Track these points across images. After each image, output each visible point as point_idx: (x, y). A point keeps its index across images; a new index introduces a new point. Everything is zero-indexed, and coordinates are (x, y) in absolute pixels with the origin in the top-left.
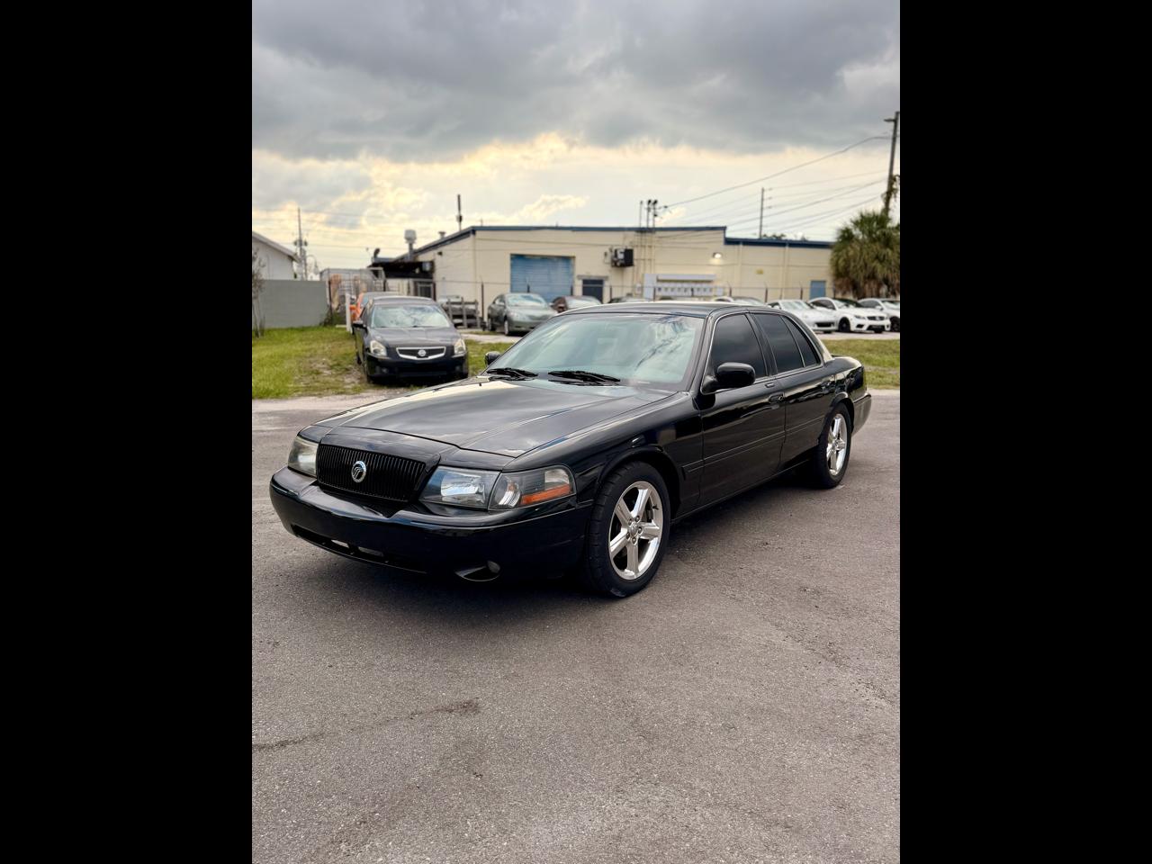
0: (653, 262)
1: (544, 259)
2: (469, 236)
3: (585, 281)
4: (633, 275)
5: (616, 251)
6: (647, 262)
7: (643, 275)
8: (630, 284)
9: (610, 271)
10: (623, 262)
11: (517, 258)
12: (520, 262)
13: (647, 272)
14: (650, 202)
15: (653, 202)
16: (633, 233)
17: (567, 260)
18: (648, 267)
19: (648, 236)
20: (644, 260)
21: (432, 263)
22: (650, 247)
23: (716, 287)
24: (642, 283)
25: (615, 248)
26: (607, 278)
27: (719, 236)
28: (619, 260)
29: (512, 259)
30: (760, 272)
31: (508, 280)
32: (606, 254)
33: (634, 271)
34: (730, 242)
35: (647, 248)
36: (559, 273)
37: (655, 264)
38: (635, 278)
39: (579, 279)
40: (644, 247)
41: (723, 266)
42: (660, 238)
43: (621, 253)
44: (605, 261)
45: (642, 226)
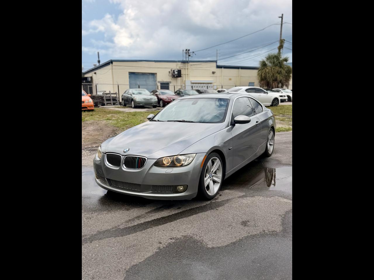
0: (189, 75)
1: (144, 74)
2: (110, 64)
3: (161, 84)
4: (181, 81)
5: (174, 71)
6: (186, 75)
7: (185, 81)
8: (180, 85)
9: (172, 79)
10: (177, 75)
11: (131, 74)
12: (133, 75)
13: (187, 79)
14: (186, 50)
15: (188, 50)
16: (180, 63)
17: (154, 74)
18: (187, 77)
19: (186, 64)
20: (185, 74)
21: (91, 78)
22: (187, 69)
23: (214, 86)
24: (185, 84)
25: (174, 69)
26: (170, 82)
27: (214, 64)
28: (175, 75)
29: (129, 74)
30: (230, 79)
31: (128, 83)
32: (169, 72)
33: (181, 79)
34: (218, 67)
35: (186, 69)
36: (150, 81)
37: (190, 76)
38: (182, 82)
39: (159, 83)
40: (185, 69)
41: (216, 77)
42: (191, 65)
43: (176, 71)
44: (170, 75)
45: (184, 60)
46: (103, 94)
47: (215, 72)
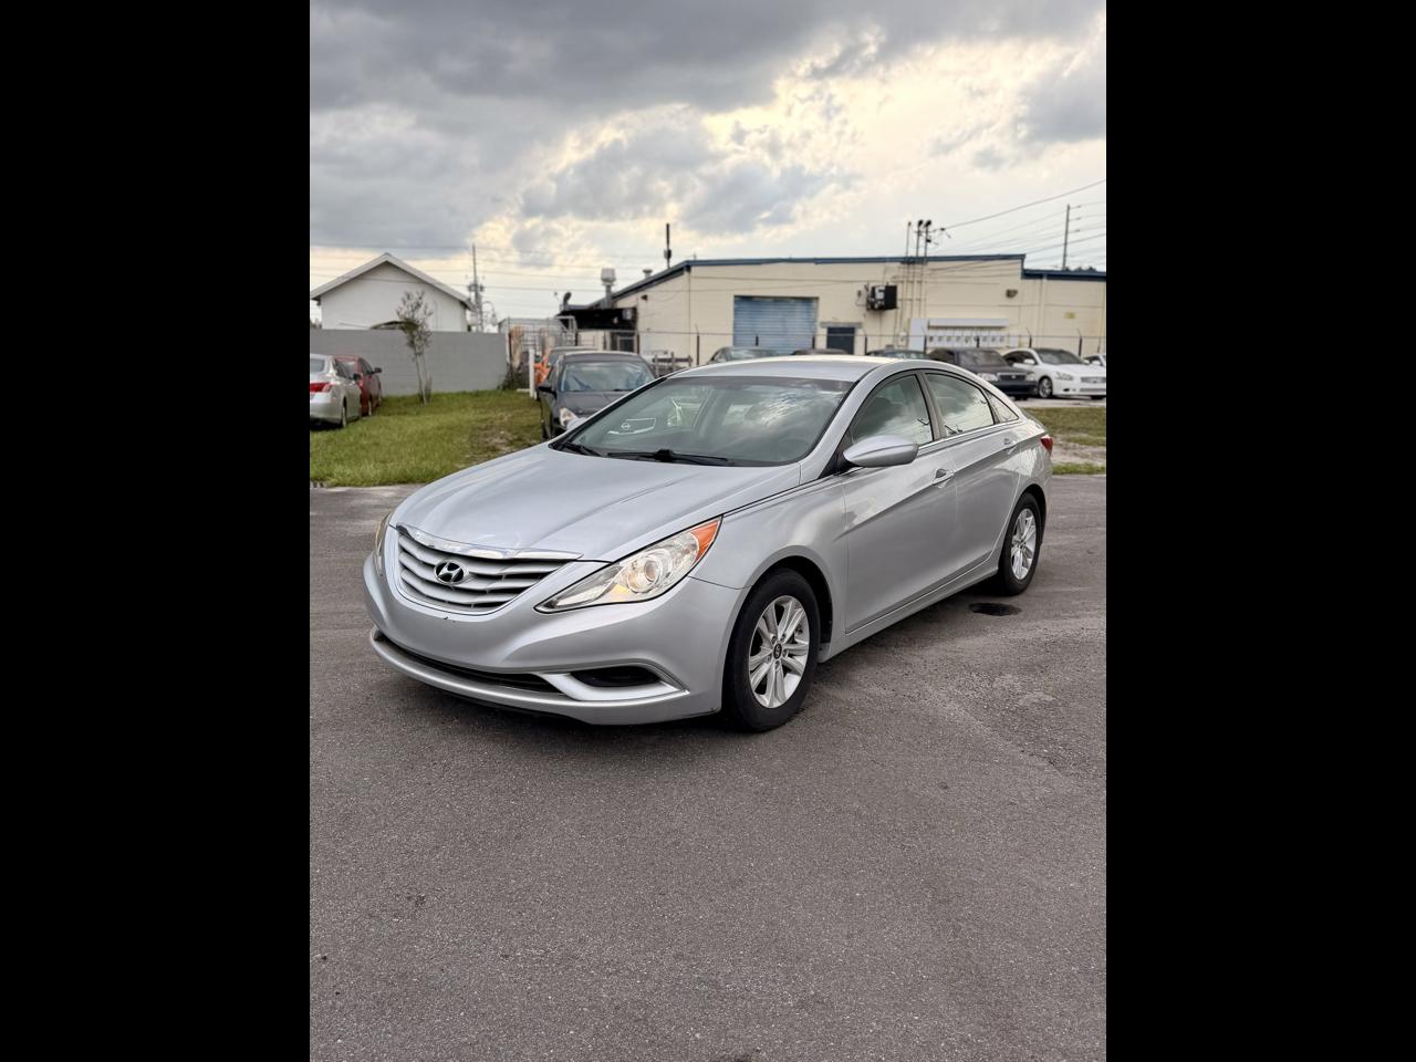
0: (923, 303)
1: (778, 300)
2: (682, 274)
3: (831, 330)
4: (896, 322)
5: (873, 289)
6: (915, 302)
7: (909, 320)
8: (890, 332)
9: (865, 315)
10: (883, 303)
11: (742, 300)
12: (745, 305)
13: (915, 315)
14: (920, 223)
15: (925, 223)
16: (897, 264)
17: (808, 301)
18: (915, 309)
19: (918, 268)
20: (911, 300)
21: (634, 310)
22: (920, 282)
23: (1009, 336)
24: (907, 331)
25: (871, 285)
26: (860, 325)
27: (1016, 267)
28: (877, 301)
29: (736, 302)
30: (1071, 316)
31: (730, 329)
32: (859, 294)
33: (896, 314)
34: (1029, 275)
35: (916, 284)
36: (796, 320)
37: (925, 306)
38: (898, 325)
39: (823, 327)
40: (912, 282)
41: (1020, 306)
42: (934, 270)
43: (880, 291)
44: (859, 303)
45: (909, 255)
46: (654, 360)
47: (1015, 292)
